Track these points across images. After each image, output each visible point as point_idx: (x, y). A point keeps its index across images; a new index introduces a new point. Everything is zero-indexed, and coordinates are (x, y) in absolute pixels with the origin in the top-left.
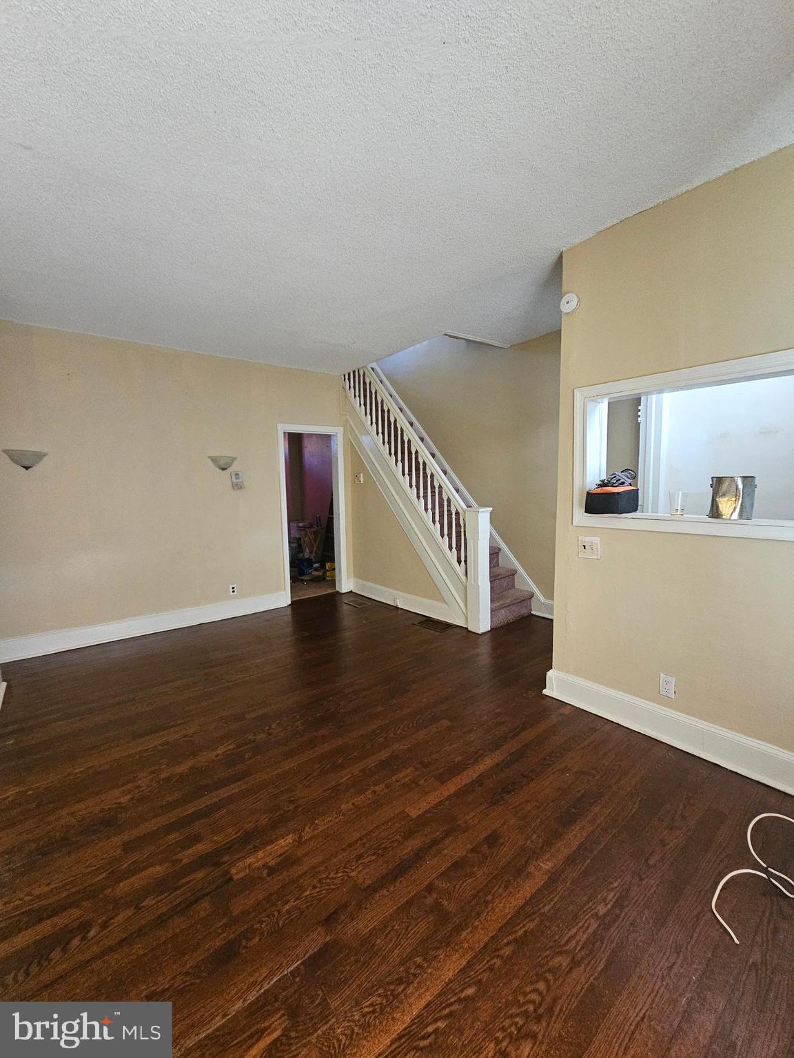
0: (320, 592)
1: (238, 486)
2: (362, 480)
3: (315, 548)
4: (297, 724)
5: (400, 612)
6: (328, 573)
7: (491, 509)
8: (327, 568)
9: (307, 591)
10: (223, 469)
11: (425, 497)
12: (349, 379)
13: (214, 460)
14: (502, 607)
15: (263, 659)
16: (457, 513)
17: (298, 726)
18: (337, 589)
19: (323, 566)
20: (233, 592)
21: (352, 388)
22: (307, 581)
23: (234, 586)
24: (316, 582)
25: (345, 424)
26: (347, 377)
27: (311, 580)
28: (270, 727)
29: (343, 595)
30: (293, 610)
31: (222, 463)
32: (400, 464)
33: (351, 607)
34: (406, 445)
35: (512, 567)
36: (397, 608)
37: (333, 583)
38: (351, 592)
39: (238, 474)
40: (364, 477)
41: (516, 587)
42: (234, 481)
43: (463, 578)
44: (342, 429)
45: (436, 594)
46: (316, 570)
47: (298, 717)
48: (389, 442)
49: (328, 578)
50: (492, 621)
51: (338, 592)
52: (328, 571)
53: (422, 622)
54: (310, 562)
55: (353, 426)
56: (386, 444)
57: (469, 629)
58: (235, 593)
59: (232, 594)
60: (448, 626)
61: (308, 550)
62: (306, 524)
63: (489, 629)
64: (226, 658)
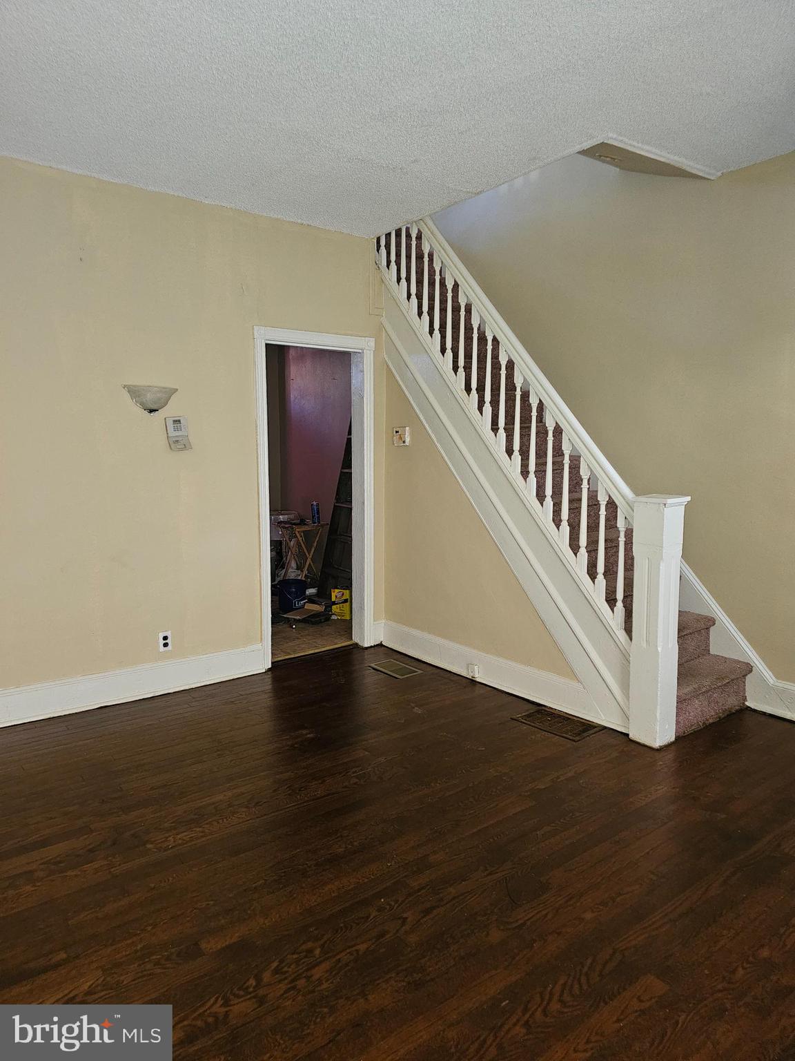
0: (324, 646)
1: (178, 444)
2: (408, 440)
3: (309, 561)
4: (318, 973)
5: (479, 691)
6: (334, 607)
7: (689, 498)
8: (333, 599)
9: (297, 642)
10: (151, 411)
11: (541, 473)
12: (388, 246)
13: (134, 392)
14: (696, 694)
15: (229, 794)
16: (612, 505)
17: (320, 981)
18: (356, 638)
19: (324, 595)
20: (166, 645)
21: (393, 264)
22: (296, 621)
23: (168, 634)
24: (313, 623)
25: (378, 332)
26: (383, 243)
27: (304, 621)
28: (258, 979)
29: (366, 652)
30: (276, 680)
31: (149, 398)
32: (488, 408)
33: (382, 676)
34: (503, 372)
35: (704, 612)
36: (473, 682)
37: (346, 627)
38: (381, 645)
39: (179, 421)
40: (412, 434)
41: (713, 651)
42: (172, 433)
43: (621, 635)
44: (372, 343)
45: (557, 661)
46: (311, 600)
47: (317, 952)
48: (468, 368)
49: (334, 617)
50: (678, 723)
51: (357, 644)
52: (334, 603)
53: (529, 716)
54: (301, 586)
55: (394, 337)
56: (461, 370)
57: (631, 736)
58: (170, 647)
59: (162, 648)
60: (586, 727)
61: (293, 564)
62: (292, 516)
63: (673, 739)
64: (152, 789)
